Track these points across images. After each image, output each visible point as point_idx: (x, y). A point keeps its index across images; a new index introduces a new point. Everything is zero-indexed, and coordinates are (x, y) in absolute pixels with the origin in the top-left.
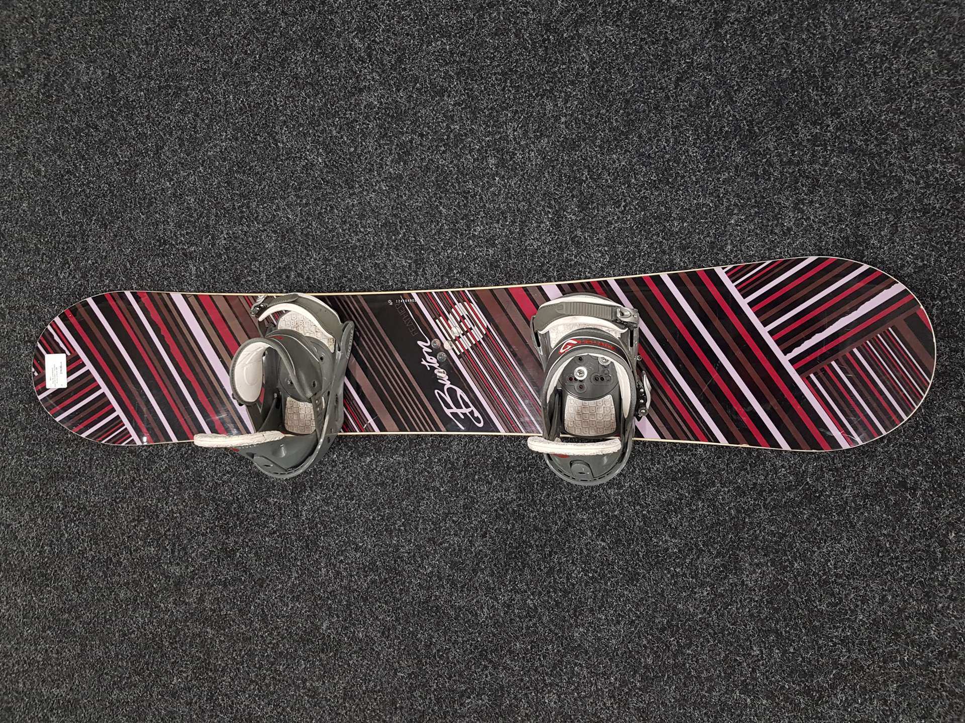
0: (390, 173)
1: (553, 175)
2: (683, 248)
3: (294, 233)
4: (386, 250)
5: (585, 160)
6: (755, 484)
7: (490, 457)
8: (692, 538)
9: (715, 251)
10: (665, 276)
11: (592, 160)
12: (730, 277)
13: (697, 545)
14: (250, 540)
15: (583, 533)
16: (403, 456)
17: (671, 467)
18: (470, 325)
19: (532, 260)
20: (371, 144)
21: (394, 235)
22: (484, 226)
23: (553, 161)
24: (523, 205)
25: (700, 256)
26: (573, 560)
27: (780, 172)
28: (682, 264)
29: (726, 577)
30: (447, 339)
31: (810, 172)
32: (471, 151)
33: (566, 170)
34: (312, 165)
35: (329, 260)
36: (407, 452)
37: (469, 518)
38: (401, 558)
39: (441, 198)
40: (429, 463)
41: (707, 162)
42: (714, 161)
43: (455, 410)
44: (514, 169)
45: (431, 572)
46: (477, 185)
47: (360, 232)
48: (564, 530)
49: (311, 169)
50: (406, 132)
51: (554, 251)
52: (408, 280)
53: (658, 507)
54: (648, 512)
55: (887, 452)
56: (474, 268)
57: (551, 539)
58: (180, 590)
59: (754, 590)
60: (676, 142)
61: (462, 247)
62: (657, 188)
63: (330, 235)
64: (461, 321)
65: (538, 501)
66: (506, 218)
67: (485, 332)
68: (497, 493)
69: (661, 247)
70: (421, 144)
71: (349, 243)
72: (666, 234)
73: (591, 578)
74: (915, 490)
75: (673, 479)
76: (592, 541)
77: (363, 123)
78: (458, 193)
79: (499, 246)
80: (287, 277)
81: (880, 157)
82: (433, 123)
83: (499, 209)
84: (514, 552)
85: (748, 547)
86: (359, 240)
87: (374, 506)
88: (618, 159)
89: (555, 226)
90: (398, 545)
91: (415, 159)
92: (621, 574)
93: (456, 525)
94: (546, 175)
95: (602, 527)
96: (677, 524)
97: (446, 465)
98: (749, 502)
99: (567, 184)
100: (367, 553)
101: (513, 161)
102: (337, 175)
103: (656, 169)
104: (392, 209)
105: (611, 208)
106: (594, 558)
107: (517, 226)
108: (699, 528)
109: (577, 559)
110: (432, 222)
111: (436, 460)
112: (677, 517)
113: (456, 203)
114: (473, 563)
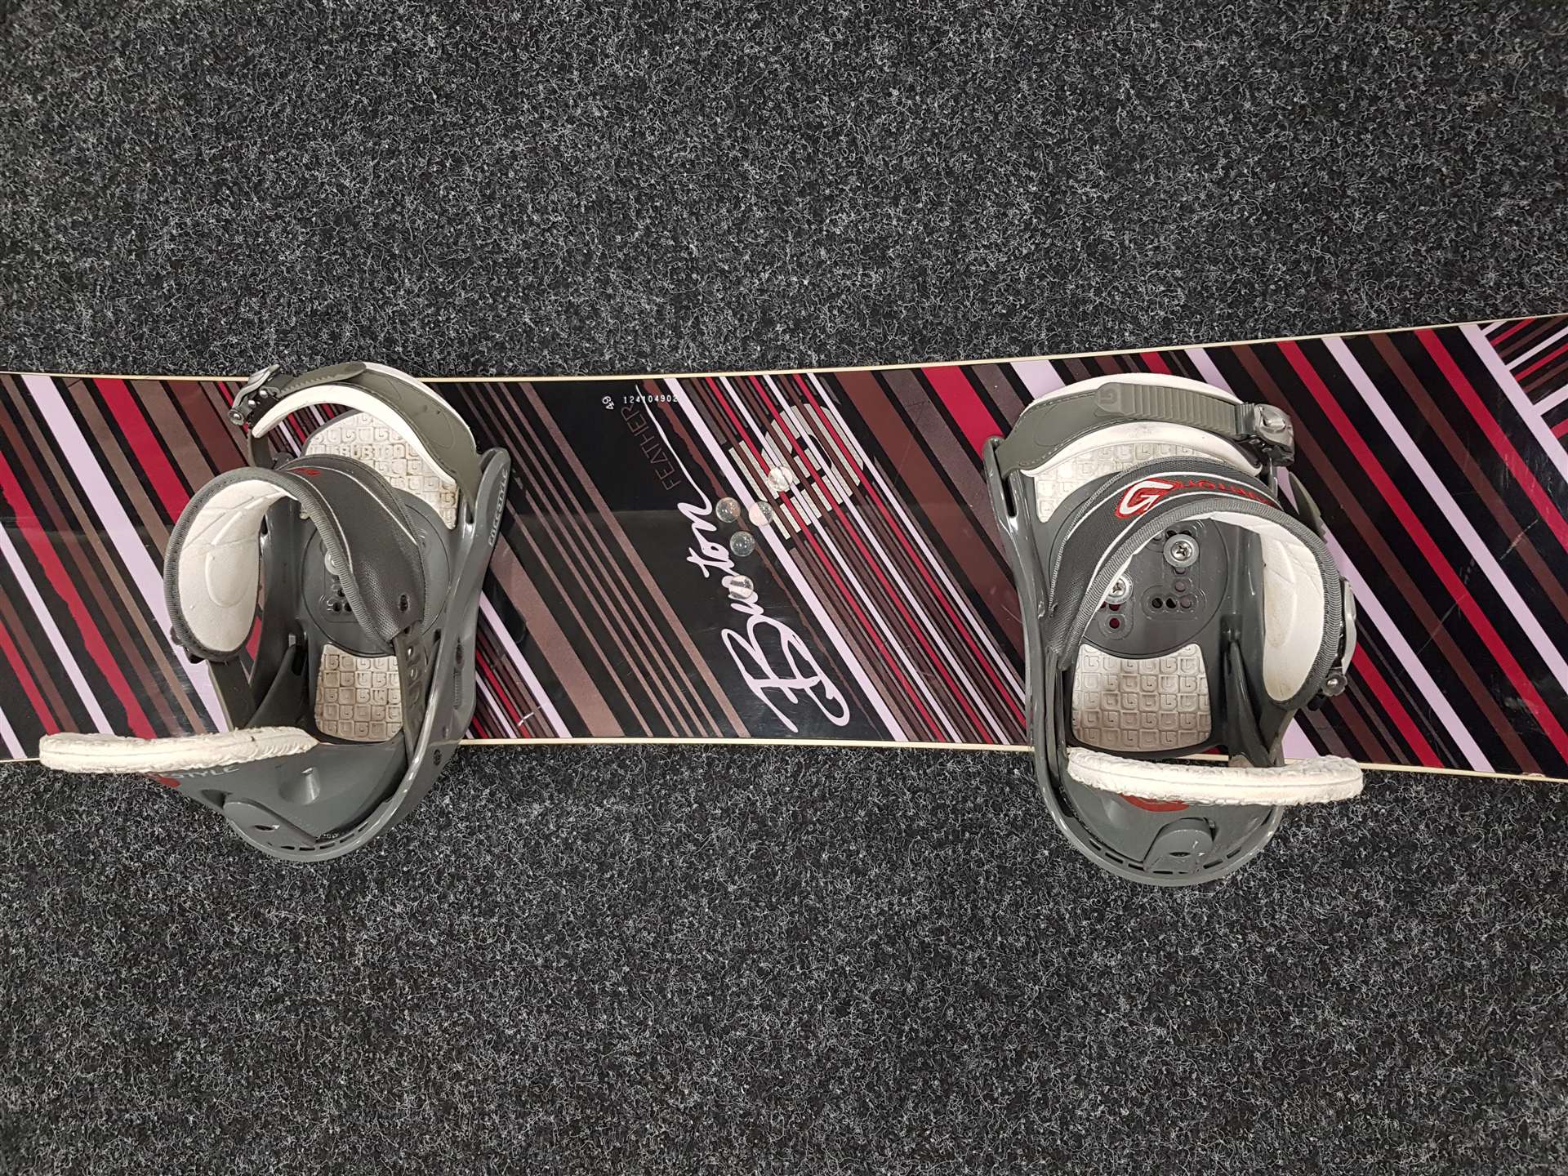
0: (614, 75)
1: (1041, 87)
2: (1375, 274)
3: (356, 226)
4: (598, 269)
5: (1125, 51)
7: (862, 804)
8: (1392, 1015)
9: (1456, 284)
10: (1334, 343)
11: (1142, 52)
12: (1498, 349)
13: (1402, 1031)
14: (212, 1019)
15: (1109, 1004)
16: (630, 800)
17: (1341, 832)
18: (819, 462)
19: (983, 301)
21: (621, 233)
22: (858, 213)
23: (1041, 53)
24: (962, 162)
25: (1418, 295)
26: (1079, 1075)
28: (1374, 315)
29: (1479, 1115)
30: (756, 499)
32: (827, 23)
33: (1075, 75)
34: (411, 54)
35: (446, 295)
36: (641, 791)
37: (802, 962)
38: (618, 1068)
39: (745, 139)
40: (700, 820)
41: (1435, 66)
42: (1452, 64)
43: (774, 681)
44: (940, 71)
45: (699, 1105)
46: (841, 109)
47: (531, 222)
48: (1055, 996)
49: (406, 64)
51: (1042, 278)
52: (654, 348)
53: (1304, 936)
54: (1280, 948)
56: (830, 320)
57: (1020, 1020)
58: (18, 1150)
59: (1554, 1150)
61: (800, 265)
62: (1309, 126)
63: (450, 231)
64: (794, 453)
65: (988, 921)
66: (915, 192)
67: (857, 482)
68: (878, 897)
69: (1318, 271)
71: (501, 251)
72: (1332, 239)
73: (1126, 1121)
75: (1345, 864)
78: (791, 128)
79: (896, 264)
80: (335, 337)
83: (899, 168)
84: (922, 1054)
85: (1537, 1038)
86: (526, 245)
87: (549, 932)
88: (1209, 52)
89: (1045, 214)
90: (610, 1034)
91: (681, 40)
92: (1205, 1108)
93: (768, 983)
94: (1024, 85)
95: (1158, 989)
96: (1355, 979)
97: (744, 824)
98: (1540, 920)
99: (1079, 111)
100: (527, 1056)
101: (937, 49)
102: (473, 78)
103: (1307, 77)
104: (617, 165)
105: (1192, 172)
106: (1135, 1070)
107: (944, 213)
108: (1411, 988)
109: (1090, 1070)
110: (721, 199)
111: (718, 811)
112: (1354, 962)
113: (786, 153)
114: (811, 1081)
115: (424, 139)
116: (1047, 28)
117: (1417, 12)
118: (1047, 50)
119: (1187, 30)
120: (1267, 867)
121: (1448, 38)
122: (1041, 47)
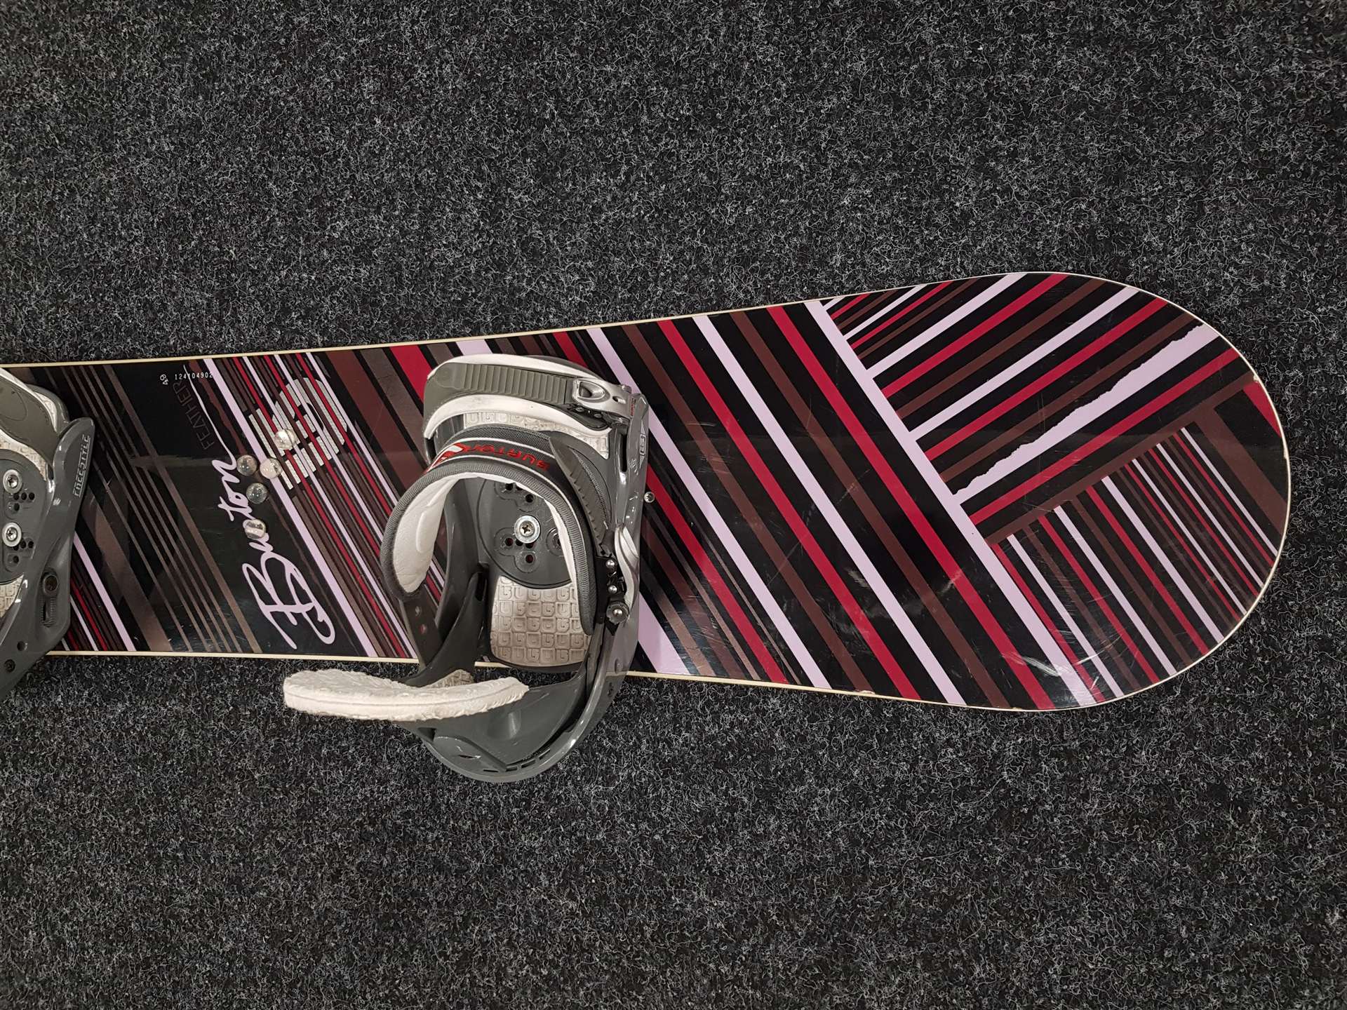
0: (178, 117)
1: (487, 112)
2: (743, 260)
4: (166, 272)
5: (551, 78)
6: (889, 781)
8: (754, 899)
9: (809, 266)
10: (702, 321)
11: (564, 77)
12: (837, 321)
13: (764, 915)
15: (532, 879)
16: (185, 702)
17: (713, 737)
18: (314, 425)
19: (443, 290)
20: (145, 61)
21: (182, 242)
22: (351, 220)
23: (487, 82)
24: (427, 175)
25: (777, 277)
26: (510, 939)
27: (948, 92)
28: (741, 295)
29: (826, 990)
30: (268, 455)
31: (1010, 89)
32: (330, 66)
33: (513, 100)
34: (43, 109)
35: (63, 297)
36: (193, 695)
37: (307, 838)
38: (177, 917)
39: (271, 163)
40: (233, 719)
41: (796, 76)
42: (809, 73)
43: (280, 607)
44: (411, 102)
45: (233, 950)
46: (339, 137)
47: (120, 236)
48: (493, 872)
49: (41, 117)
50: (212, 35)
51: (487, 271)
52: (204, 333)
53: (684, 826)
54: (665, 836)
55: (1181, 716)
56: (329, 308)
57: (466, 890)
60: (732, 35)
61: (309, 264)
62: (692, 134)
63: (65, 246)
64: (297, 418)
65: (443, 808)
66: (393, 201)
67: (342, 441)
68: (363, 786)
69: (699, 258)
70: (237, 58)
71: (100, 260)
72: (710, 231)
73: (547, 979)
74: (1245, 809)
75: (717, 765)
76: (550, 897)
77: (135, 22)
78: (303, 154)
79: (379, 261)
81: (1163, 50)
82: (260, 15)
83: (380, 184)
84: (394, 916)
85: (874, 924)
86: (117, 255)
87: (128, 806)
88: (615, 75)
89: (489, 218)
90: (171, 890)
91: (227, 86)
92: (606, 972)
93: (283, 853)
94: (473, 110)
95: (570, 868)
96: (724, 865)
97: (267, 723)
98: (876, 821)
99: (515, 130)
100: (114, 904)
101: (410, 84)
102: (84, 125)
103: (691, 93)
104: (180, 189)
105: (601, 178)
106: (553, 936)
107: (414, 218)
108: (770, 876)
109: (519, 935)
110: (253, 213)
111: (248, 713)
112: (724, 850)
113: (299, 173)
114: (313, 935)
115: (50, 175)
116: (492, 62)
117: (781, 30)
118: (492, 79)
119: (600, 57)
120: (654, 766)
121: (806, 51)
122: (488, 78)
